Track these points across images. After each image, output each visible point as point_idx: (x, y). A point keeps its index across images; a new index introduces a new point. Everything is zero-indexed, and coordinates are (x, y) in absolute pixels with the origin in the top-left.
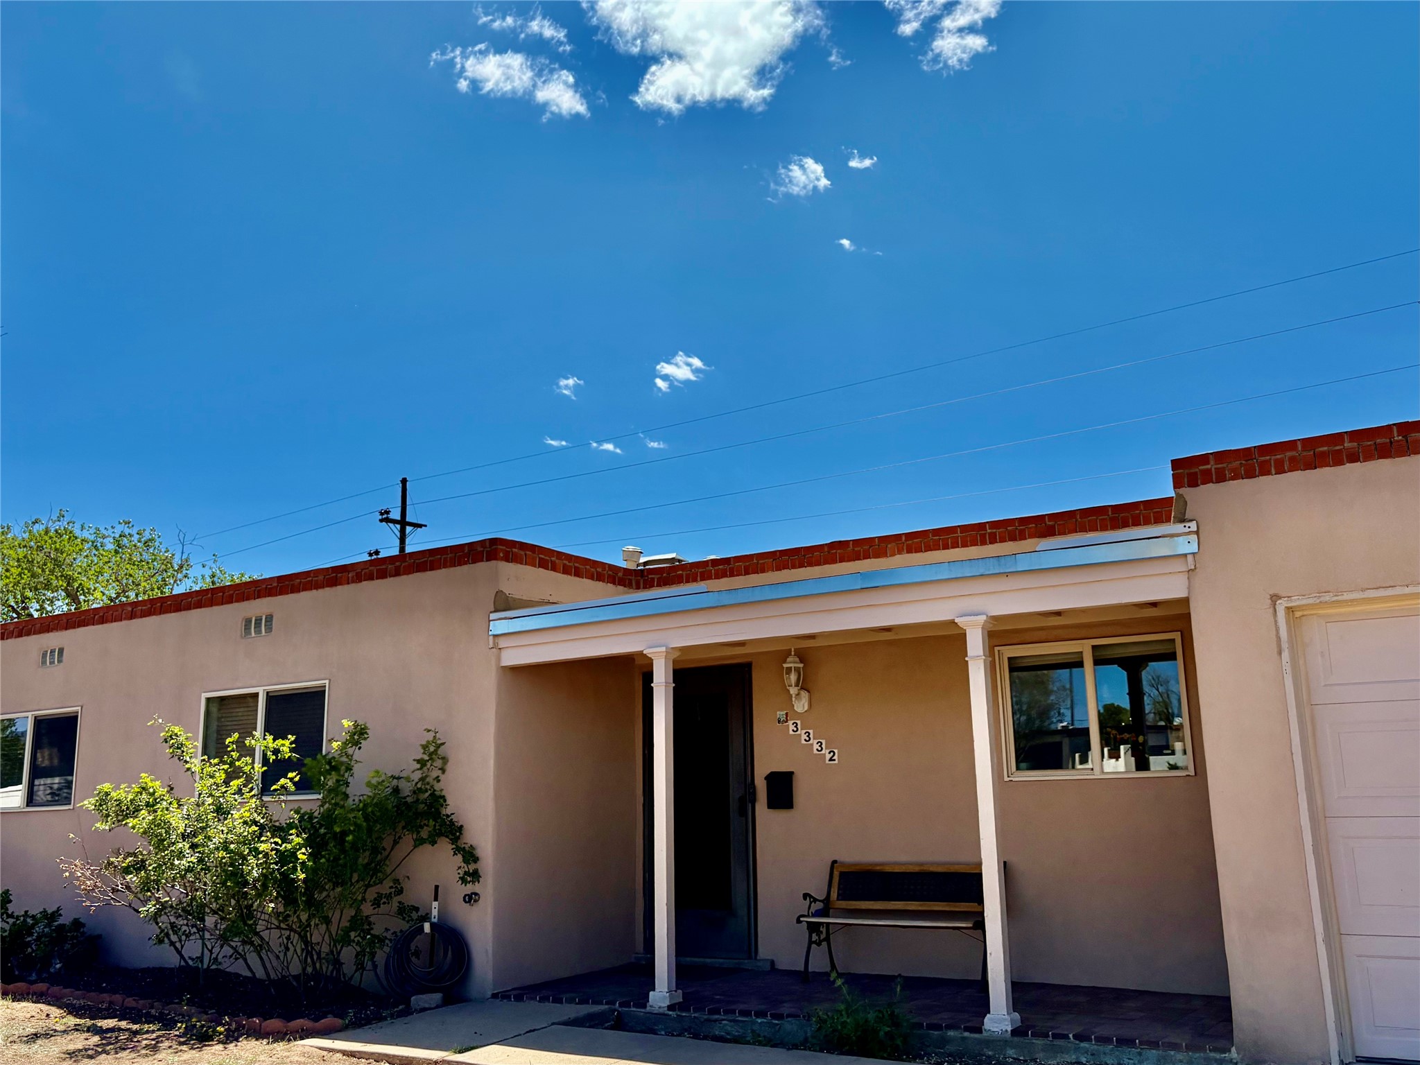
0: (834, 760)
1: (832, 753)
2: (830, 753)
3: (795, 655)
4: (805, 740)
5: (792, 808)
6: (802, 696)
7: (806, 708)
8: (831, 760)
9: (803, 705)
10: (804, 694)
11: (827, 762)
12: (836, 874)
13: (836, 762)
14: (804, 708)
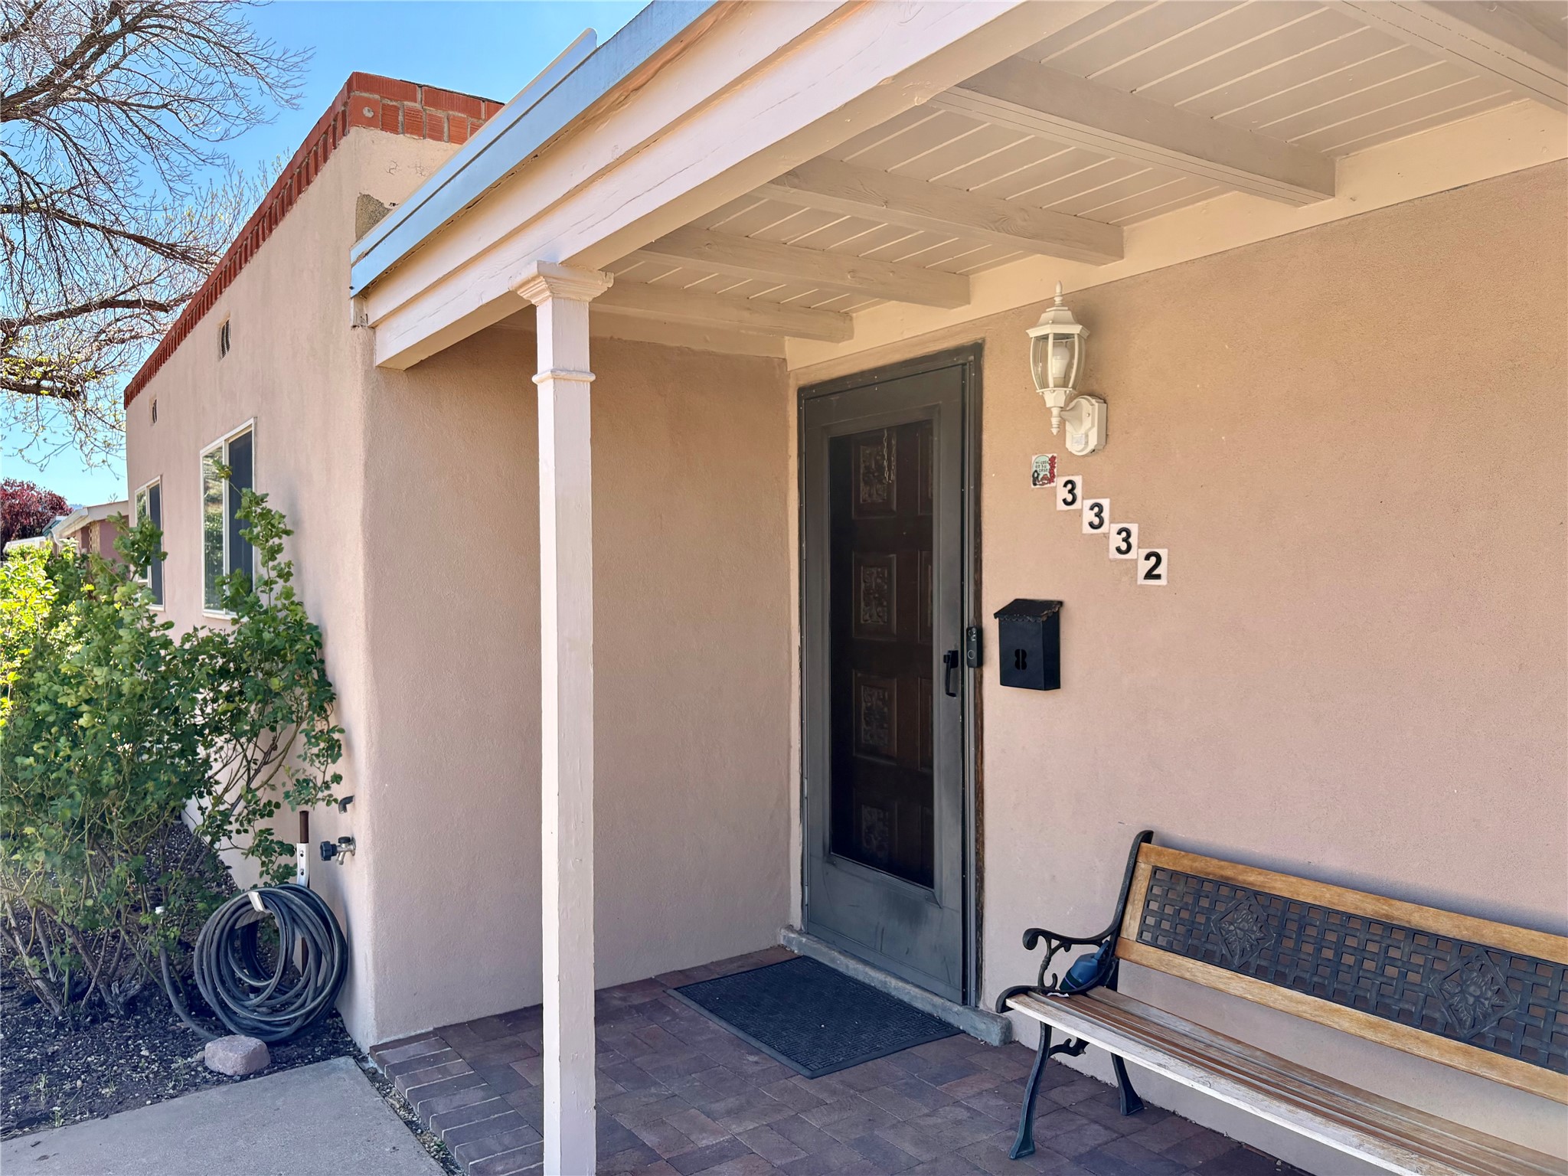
0: (1158, 577)
1: (1153, 560)
2: (1147, 558)
3: (1063, 305)
4: (1091, 525)
5: (1058, 687)
6: (1084, 415)
7: (1093, 442)
8: (1150, 575)
9: (1087, 436)
10: (1089, 408)
11: (1141, 581)
12: (1144, 869)
13: (1162, 582)
14: (1087, 443)
